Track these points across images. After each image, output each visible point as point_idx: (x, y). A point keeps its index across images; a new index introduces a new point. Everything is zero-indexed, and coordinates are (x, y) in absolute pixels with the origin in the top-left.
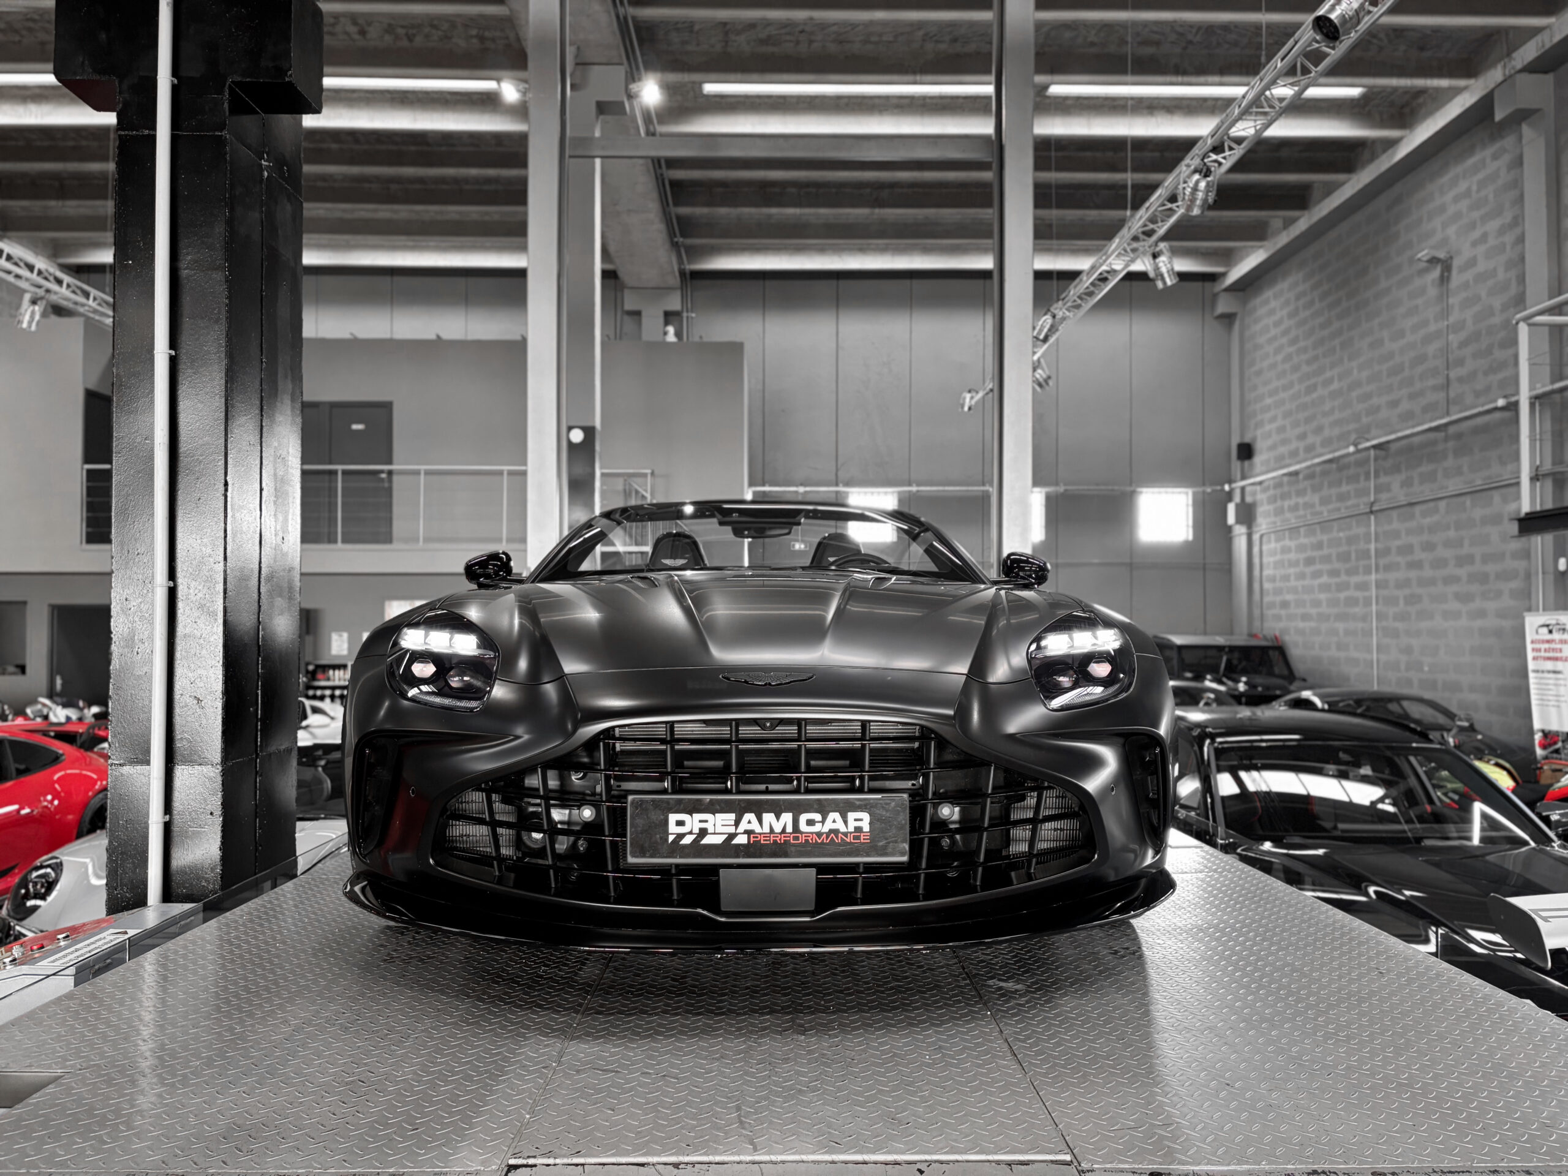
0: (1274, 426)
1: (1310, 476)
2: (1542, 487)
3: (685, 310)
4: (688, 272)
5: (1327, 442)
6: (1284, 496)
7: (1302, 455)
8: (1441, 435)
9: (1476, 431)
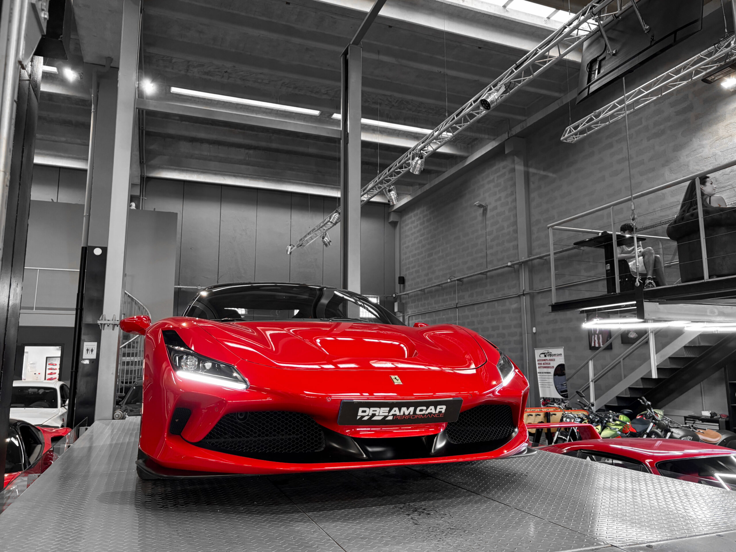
0: (414, 270)
1: (431, 292)
2: (525, 299)
3: (141, 196)
4: (145, 177)
5: (436, 277)
6: (419, 300)
7: (426, 282)
8: (484, 276)
9: (499, 275)
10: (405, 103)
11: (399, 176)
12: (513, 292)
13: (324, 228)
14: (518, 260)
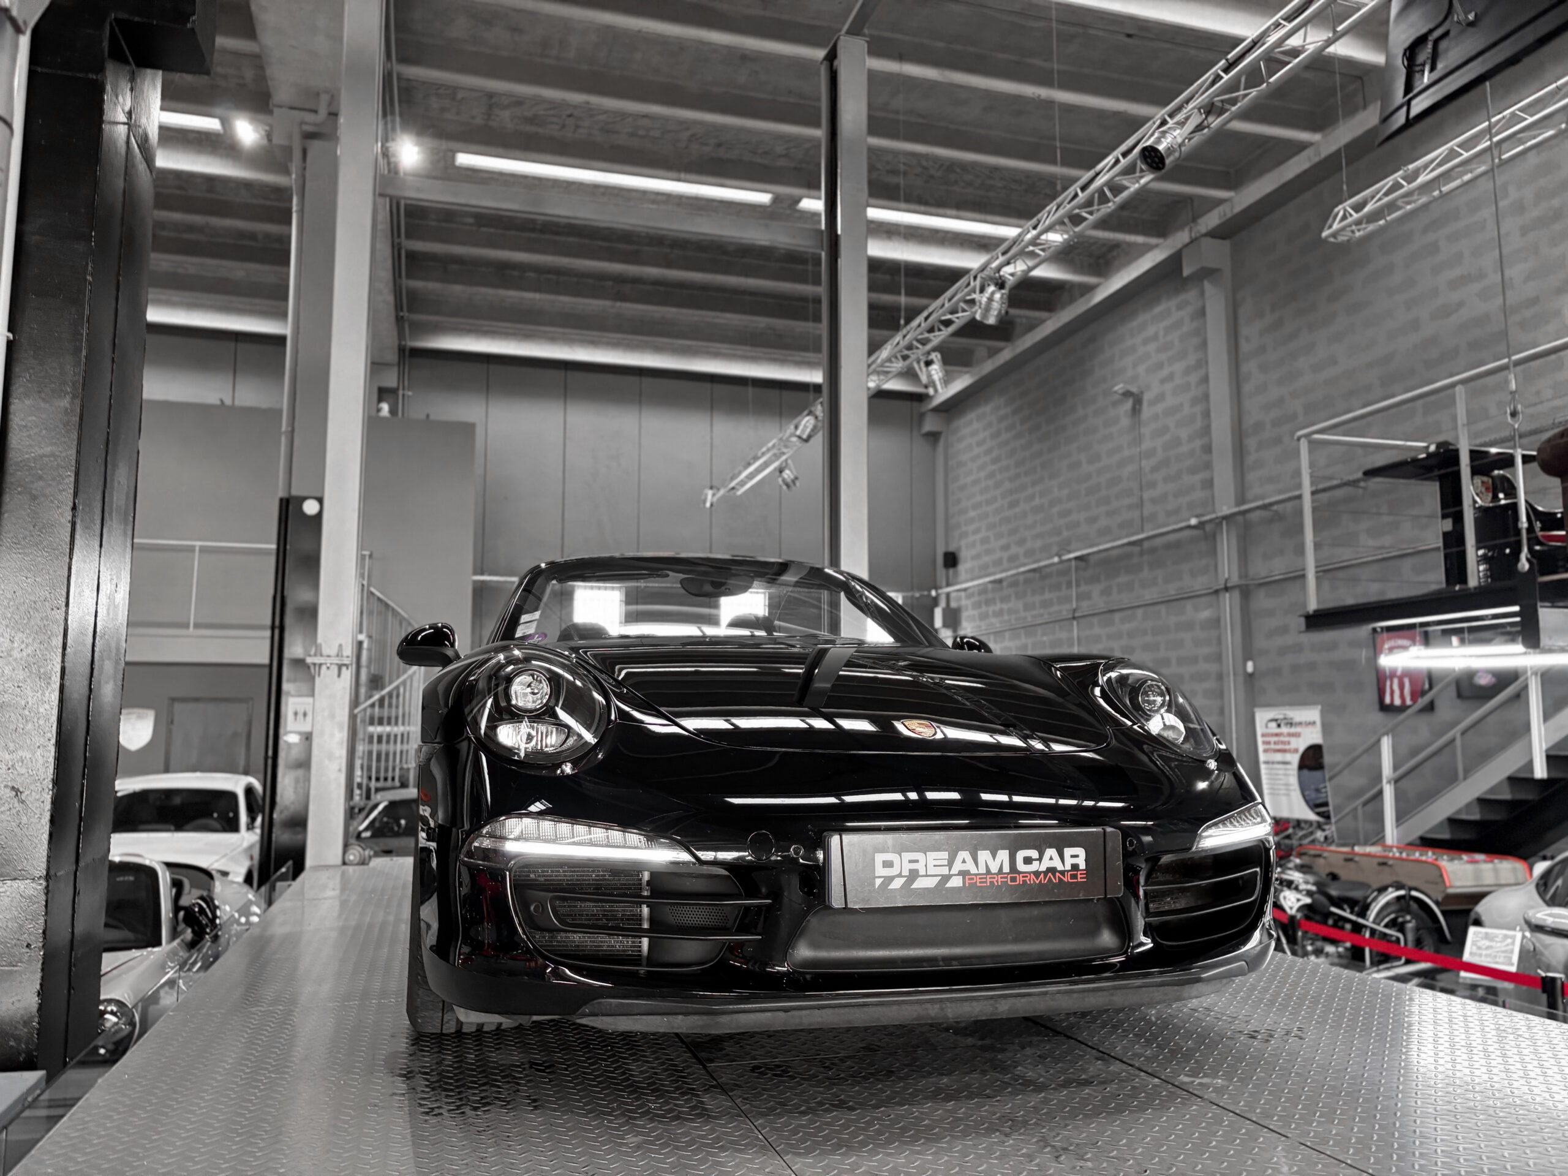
0: (978, 537)
1: (1015, 584)
2: (1230, 598)
3: (401, 387)
4: (408, 349)
5: (1030, 553)
6: (988, 603)
8: (1136, 549)
9: (1168, 546)
10: (958, 170)
11: (949, 329)
12: (1200, 583)
13: (783, 449)
14: (1214, 512)
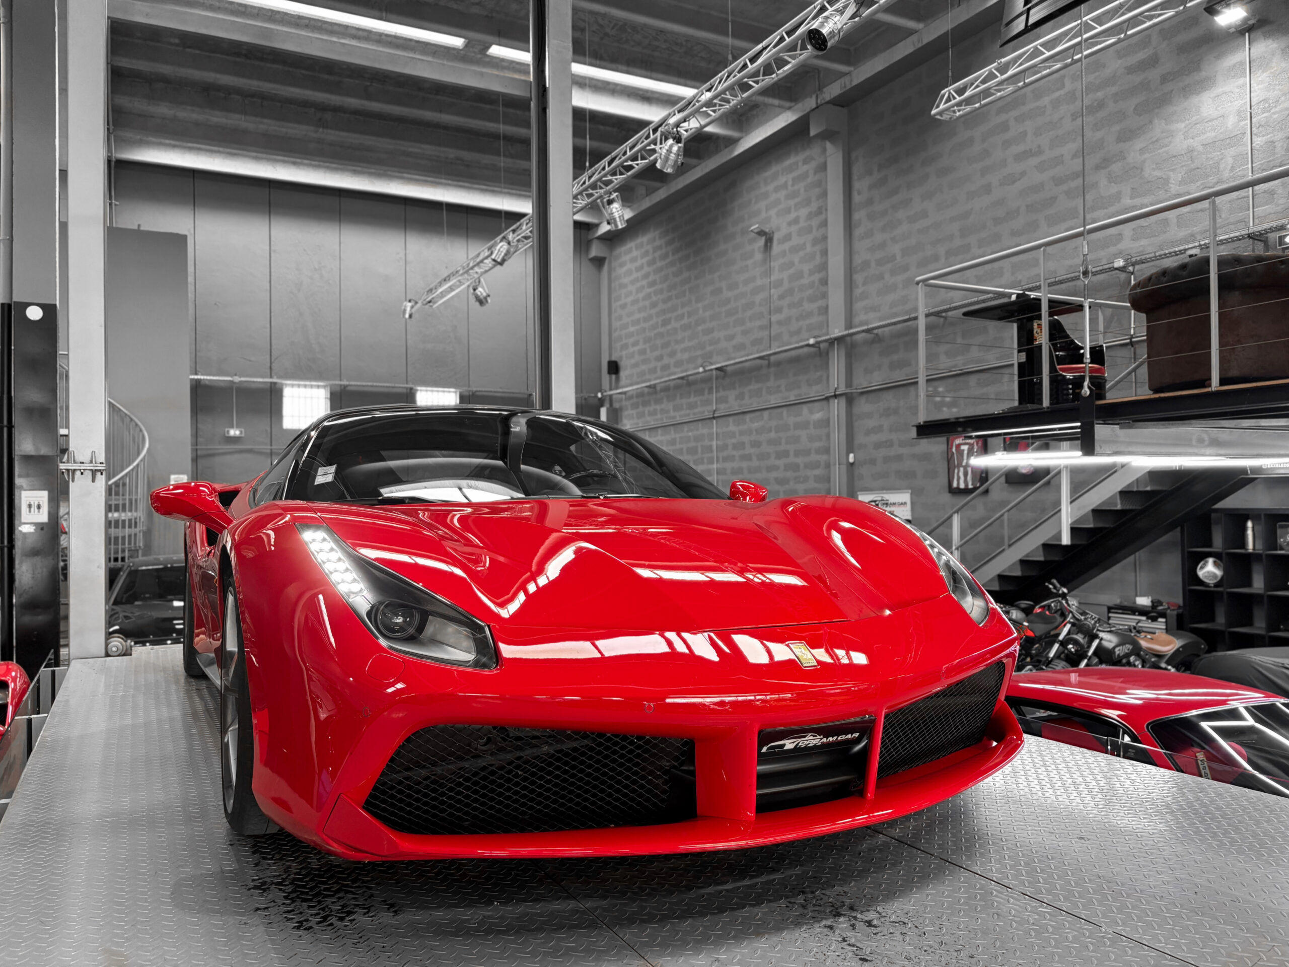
0: (636, 348)
1: (666, 389)
2: (838, 404)
4: (118, 160)
5: (679, 364)
6: (645, 404)
7: (659, 373)
8: (765, 362)
9: (791, 361)
10: (629, 30)
11: (629, 173)
12: (815, 391)
13: (476, 269)
14: (828, 334)
